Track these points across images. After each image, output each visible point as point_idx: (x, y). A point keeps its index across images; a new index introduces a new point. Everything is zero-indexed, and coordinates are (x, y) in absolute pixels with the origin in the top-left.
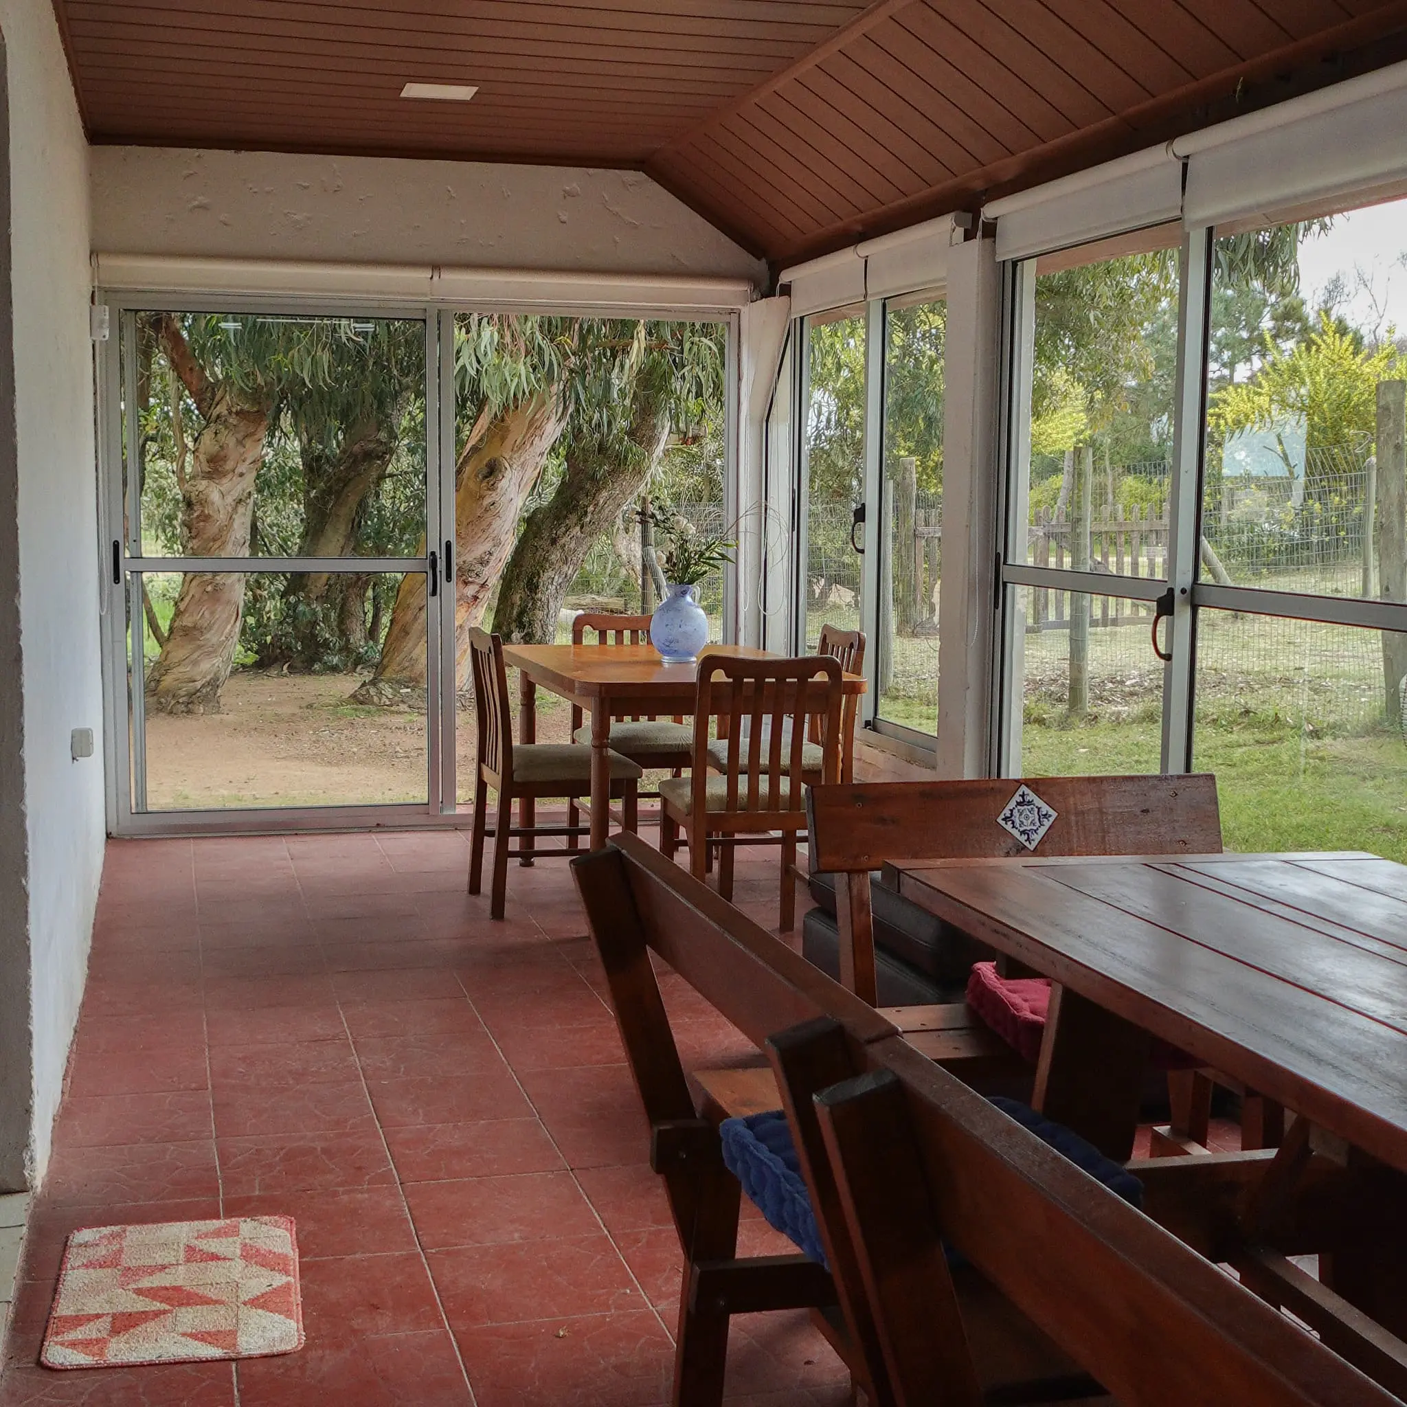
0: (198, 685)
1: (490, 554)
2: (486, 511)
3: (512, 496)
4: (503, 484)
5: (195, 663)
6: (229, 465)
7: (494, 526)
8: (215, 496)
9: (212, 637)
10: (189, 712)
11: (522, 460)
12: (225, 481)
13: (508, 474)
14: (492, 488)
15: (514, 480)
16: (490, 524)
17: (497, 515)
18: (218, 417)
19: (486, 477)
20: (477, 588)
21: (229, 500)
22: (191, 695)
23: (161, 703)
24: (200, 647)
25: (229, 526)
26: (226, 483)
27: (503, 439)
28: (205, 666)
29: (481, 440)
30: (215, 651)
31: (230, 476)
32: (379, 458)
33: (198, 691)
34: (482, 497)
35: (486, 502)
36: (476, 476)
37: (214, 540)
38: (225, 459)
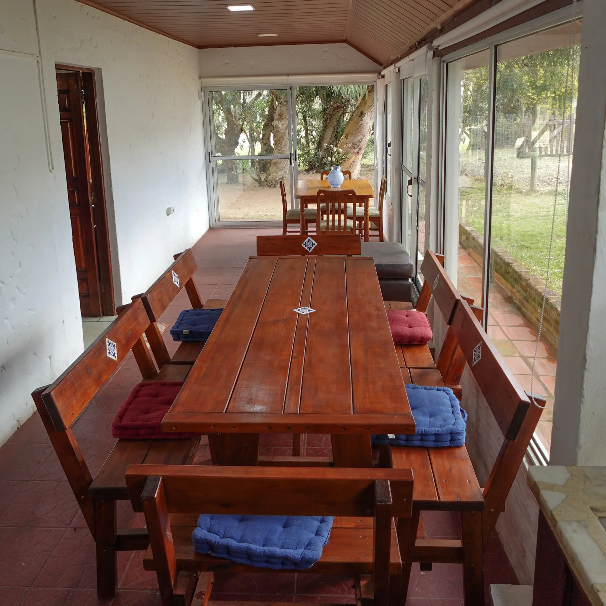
0: (278, 179)
1: (362, 139)
2: (360, 127)
3: (368, 122)
4: (365, 118)
5: (277, 173)
6: (284, 116)
7: (362, 131)
8: (280, 126)
9: (281, 165)
10: (275, 187)
11: (371, 111)
12: (283, 121)
13: (366, 115)
14: (361, 120)
15: (368, 117)
16: (361, 131)
17: (363, 128)
18: (281, 102)
19: (360, 116)
20: (358, 149)
21: (285, 126)
22: (275, 182)
23: (268, 184)
24: (278, 168)
25: (285, 134)
26: (283, 122)
27: (365, 105)
28: (280, 173)
29: (359, 105)
30: (282, 169)
31: (284, 119)
32: (342, 108)
33: (278, 181)
34: (359, 123)
35: (360, 124)
36: (357, 116)
37: (281, 138)
38: (283, 114)
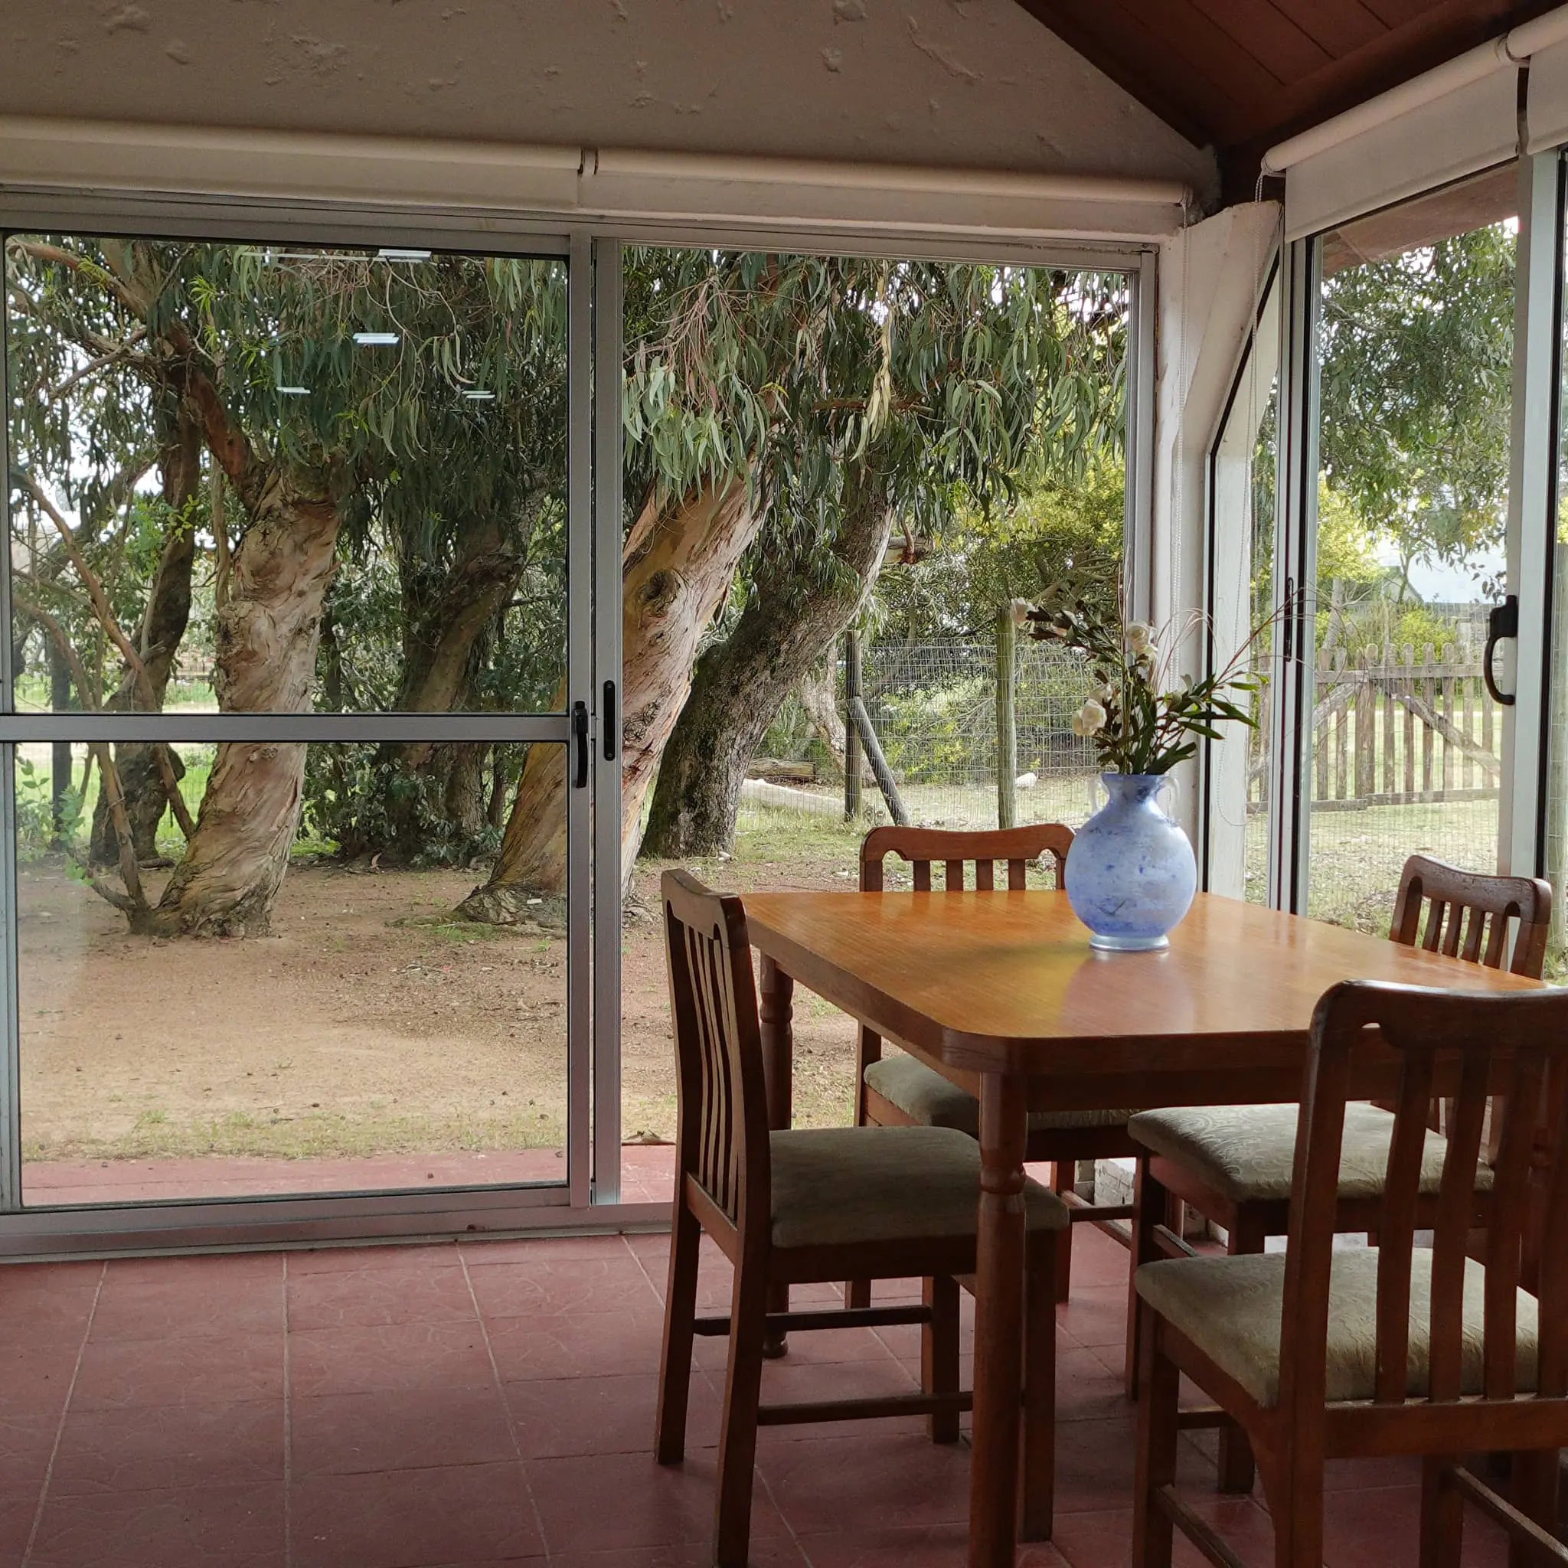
0: (238, 895)
1: (656, 707)
2: (652, 645)
3: (688, 625)
4: (675, 607)
5: (234, 863)
6: (283, 580)
7: (661, 668)
8: (262, 625)
9: (259, 827)
10: (225, 934)
11: (702, 573)
12: (277, 603)
13: (682, 593)
14: (660, 613)
15: (690, 602)
16: (656, 664)
17: (666, 652)
18: (269, 510)
19: (650, 598)
20: (636, 755)
21: (284, 629)
22: (225, 909)
23: (185, 921)
24: (240, 841)
25: (282, 668)
26: (279, 606)
27: (675, 545)
28: (248, 868)
29: (643, 545)
30: (263, 847)
31: (285, 595)
32: (502, 579)
33: (238, 903)
34: (645, 626)
35: (653, 631)
36: (637, 596)
37: (261, 688)
38: (277, 571)
